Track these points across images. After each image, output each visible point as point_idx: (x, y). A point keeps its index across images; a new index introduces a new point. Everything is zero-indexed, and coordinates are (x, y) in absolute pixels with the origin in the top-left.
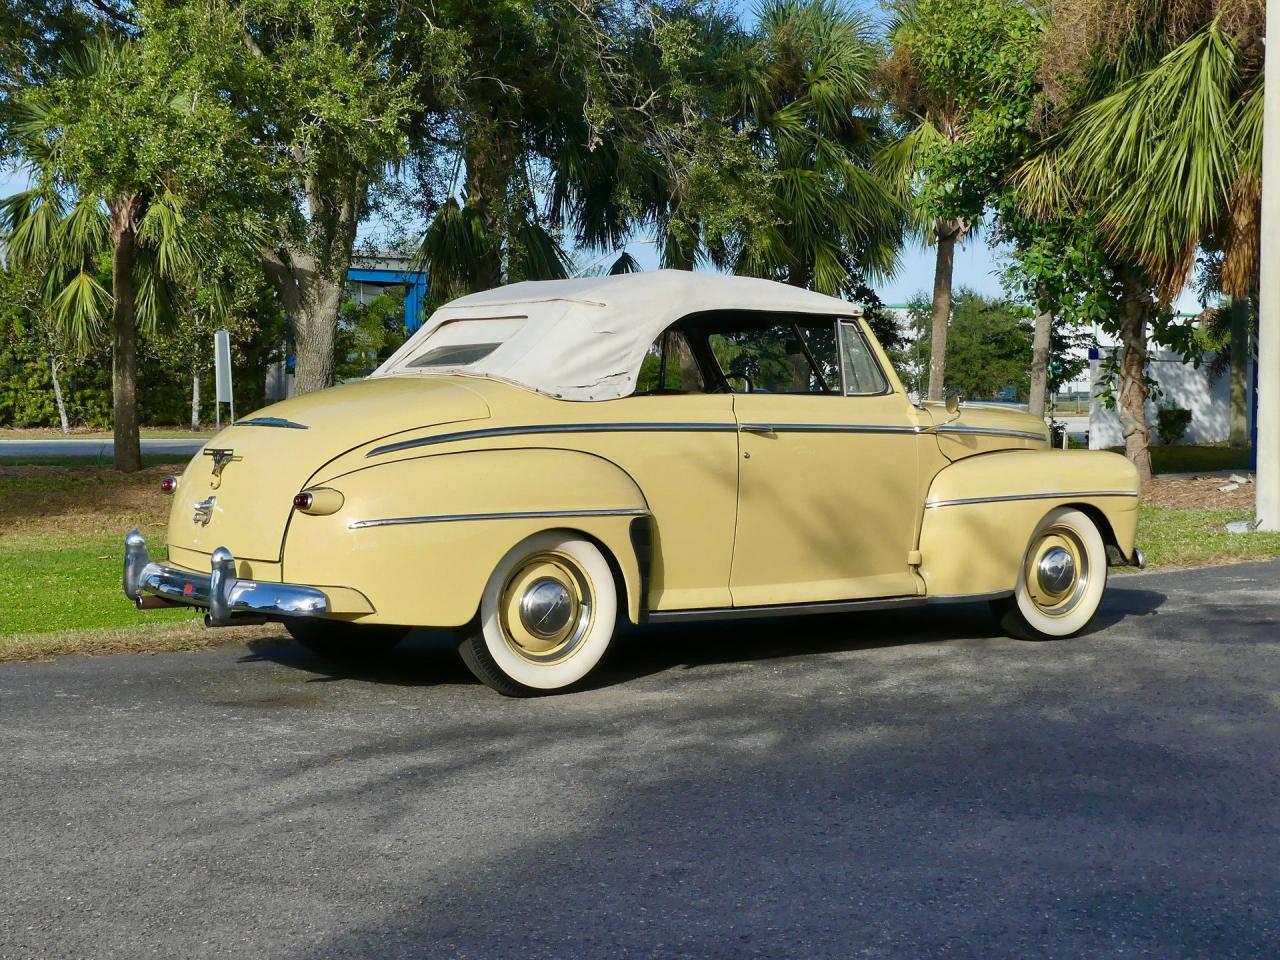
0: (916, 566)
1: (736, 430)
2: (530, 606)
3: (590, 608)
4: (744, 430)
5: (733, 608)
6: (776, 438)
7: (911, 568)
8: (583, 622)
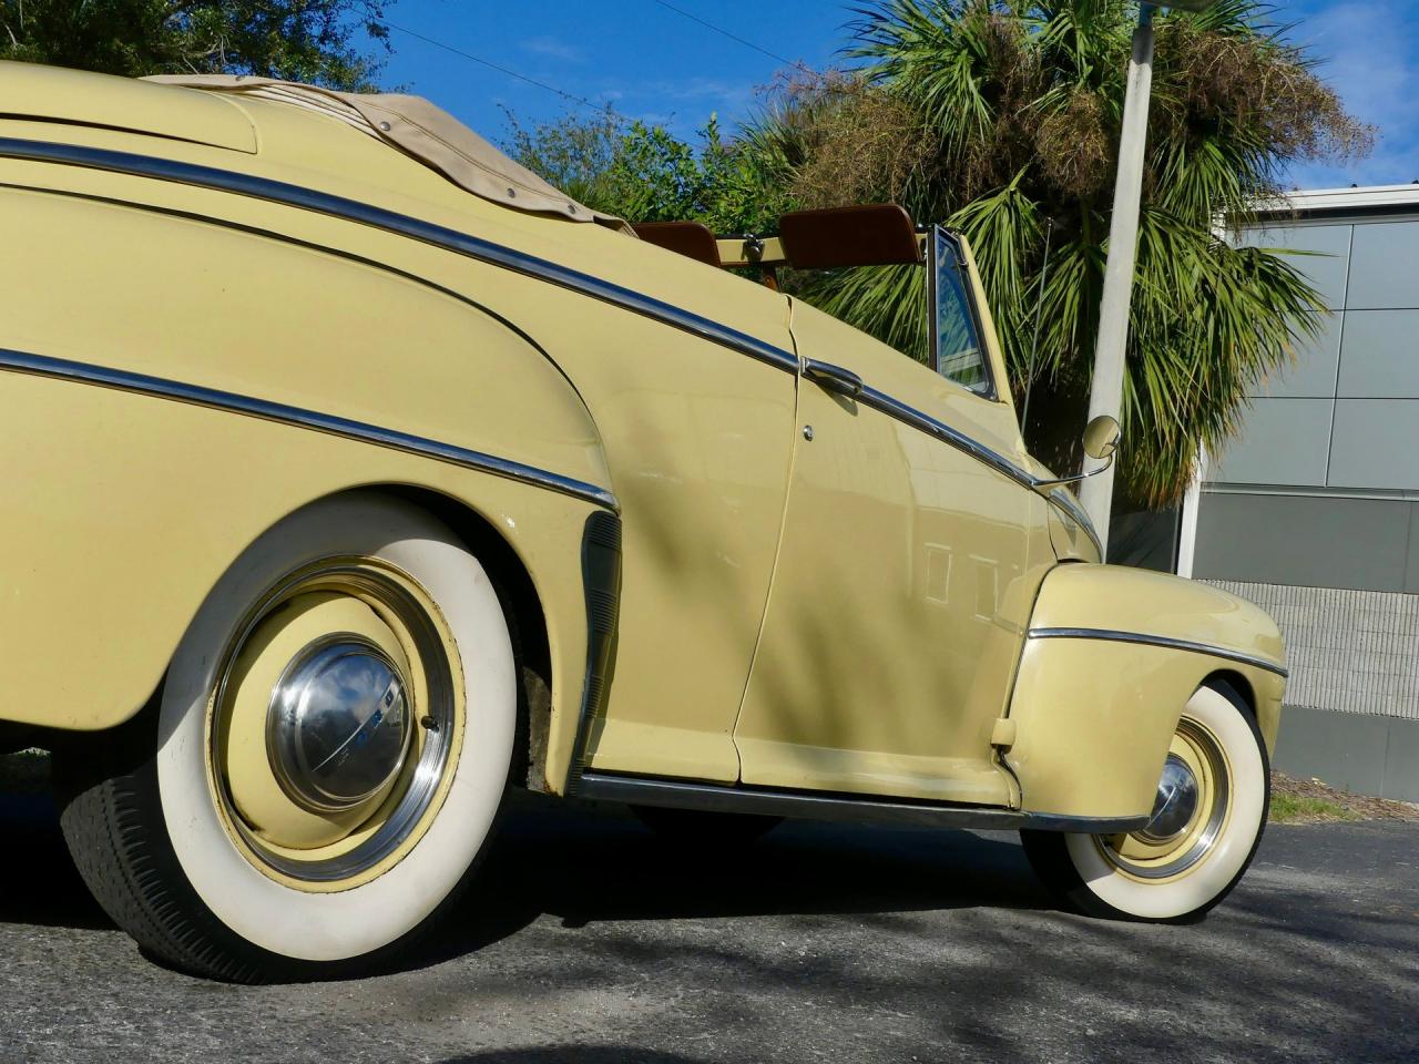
0: (1002, 750)
1: (793, 371)
2: (302, 712)
3: (448, 739)
4: (809, 374)
5: (739, 785)
6: (854, 412)
7: (994, 751)
8: (425, 773)
